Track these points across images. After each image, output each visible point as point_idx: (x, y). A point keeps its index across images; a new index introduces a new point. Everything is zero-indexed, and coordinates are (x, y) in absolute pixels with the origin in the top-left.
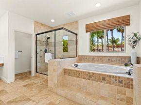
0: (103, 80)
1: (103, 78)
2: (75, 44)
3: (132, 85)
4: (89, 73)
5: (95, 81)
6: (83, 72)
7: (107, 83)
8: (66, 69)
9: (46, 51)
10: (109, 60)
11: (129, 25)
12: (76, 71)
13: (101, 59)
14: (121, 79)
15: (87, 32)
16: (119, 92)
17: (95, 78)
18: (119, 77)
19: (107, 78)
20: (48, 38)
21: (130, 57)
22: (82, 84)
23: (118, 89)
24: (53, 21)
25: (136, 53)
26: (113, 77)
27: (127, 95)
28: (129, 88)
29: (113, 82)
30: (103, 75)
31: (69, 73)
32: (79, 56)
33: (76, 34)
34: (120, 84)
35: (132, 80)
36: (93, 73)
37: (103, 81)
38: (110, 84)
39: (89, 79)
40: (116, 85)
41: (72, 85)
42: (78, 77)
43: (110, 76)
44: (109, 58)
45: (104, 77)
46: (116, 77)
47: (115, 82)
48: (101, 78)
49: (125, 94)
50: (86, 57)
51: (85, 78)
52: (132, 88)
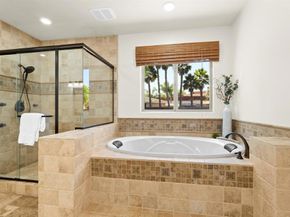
0: (195, 176)
1: (194, 171)
2: (109, 90)
3: (251, 180)
4: (163, 164)
5: (178, 181)
6: (148, 163)
7: (204, 183)
8: (97, 160)
9: (20, 108)
10: (184, 126)
11: (217, 60)
12: (129, 162)
13: (168, 126)
14: (231, 171)
15: (138, 64)
16: (229, 199)
17: (178, 175)
18: (229, 167)
19: (204, 172)
20: (29, 70)
21: (221, 120)
22: (145, 194)
23: (226, 193)
24: (46, 21)
25: (231, 114)
26: (217, 167)
27: (243, 202)
28: (246, 186)
29: (217, 178)
30: (194, 165)
31: (108, 169)
32: (120, 119)
33: (112, 67)
34: (230, 181)
35: (251, 169)
36: (173, 164)
37: (196, 180)
38: (211, 183)
39: (163, 180)
40: (221, 185)
41: (116, 201)
42: (134, 178)
43: (211, 167)
44: (183, 122)
45: (197, 169)
46: (222, 166)
47: (221, 177)
48: (192, 173)
49: (239, 201)
50: (135, 122)
51: (153, 179)
52: (251, 187)
